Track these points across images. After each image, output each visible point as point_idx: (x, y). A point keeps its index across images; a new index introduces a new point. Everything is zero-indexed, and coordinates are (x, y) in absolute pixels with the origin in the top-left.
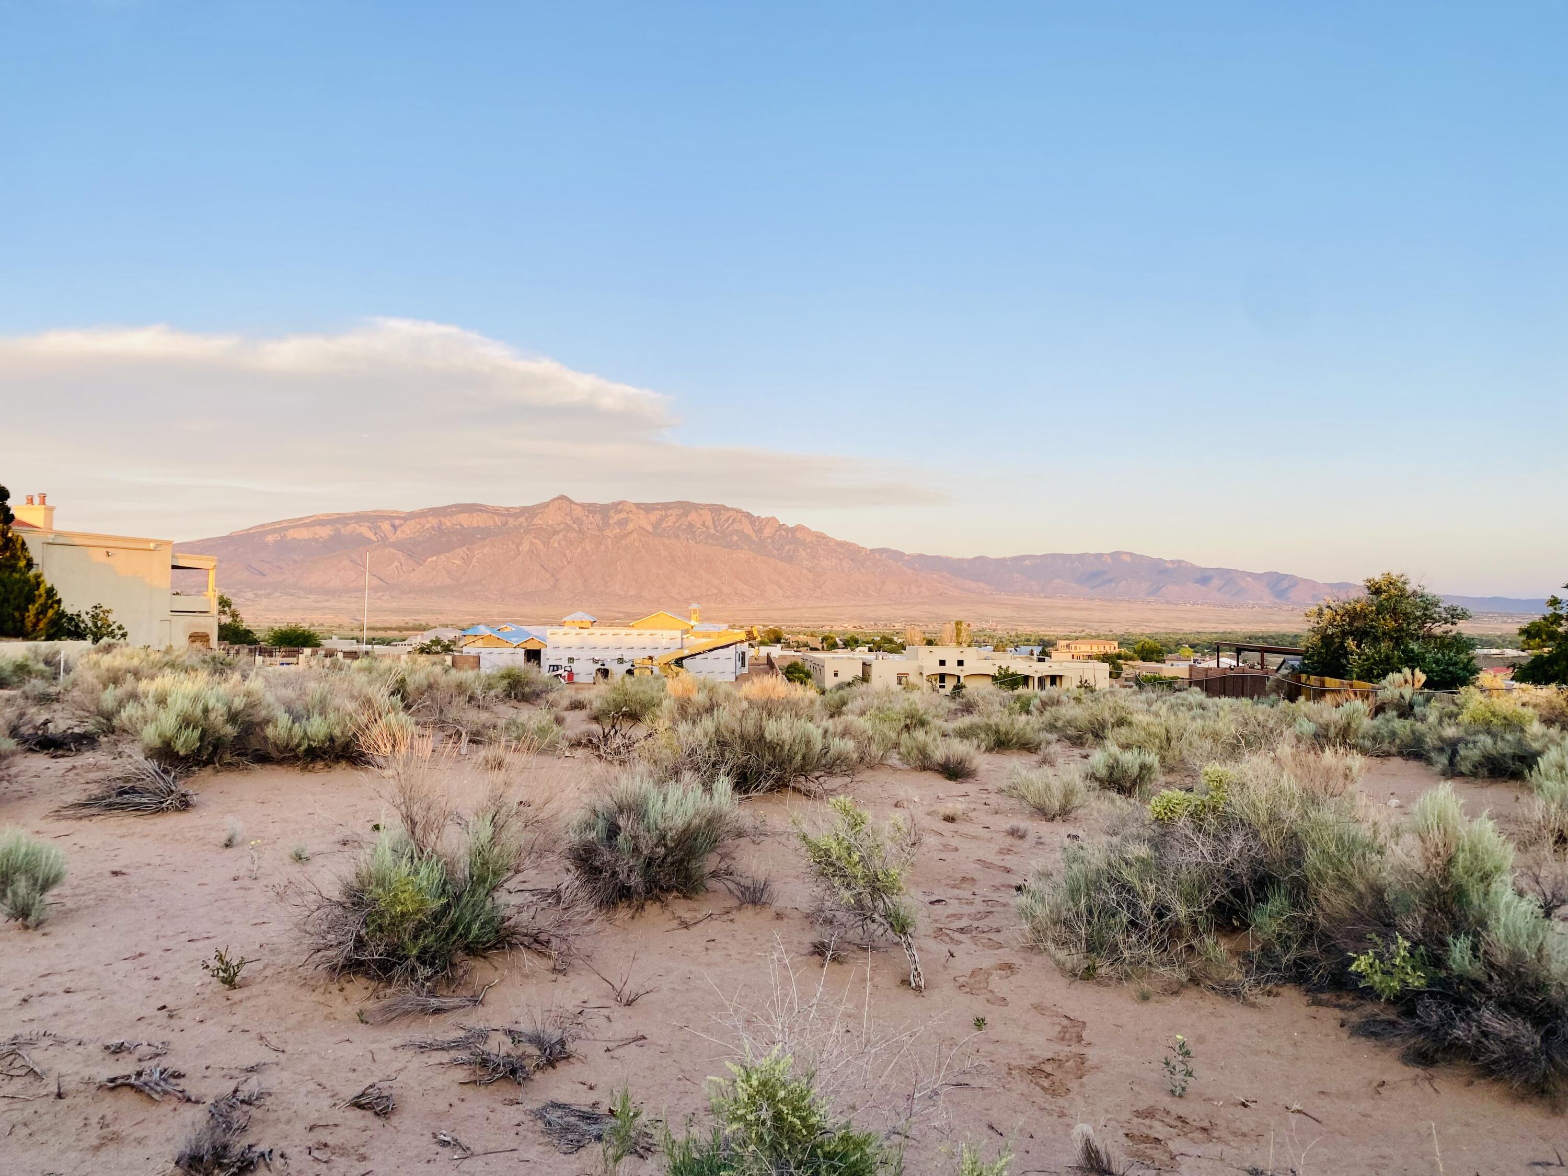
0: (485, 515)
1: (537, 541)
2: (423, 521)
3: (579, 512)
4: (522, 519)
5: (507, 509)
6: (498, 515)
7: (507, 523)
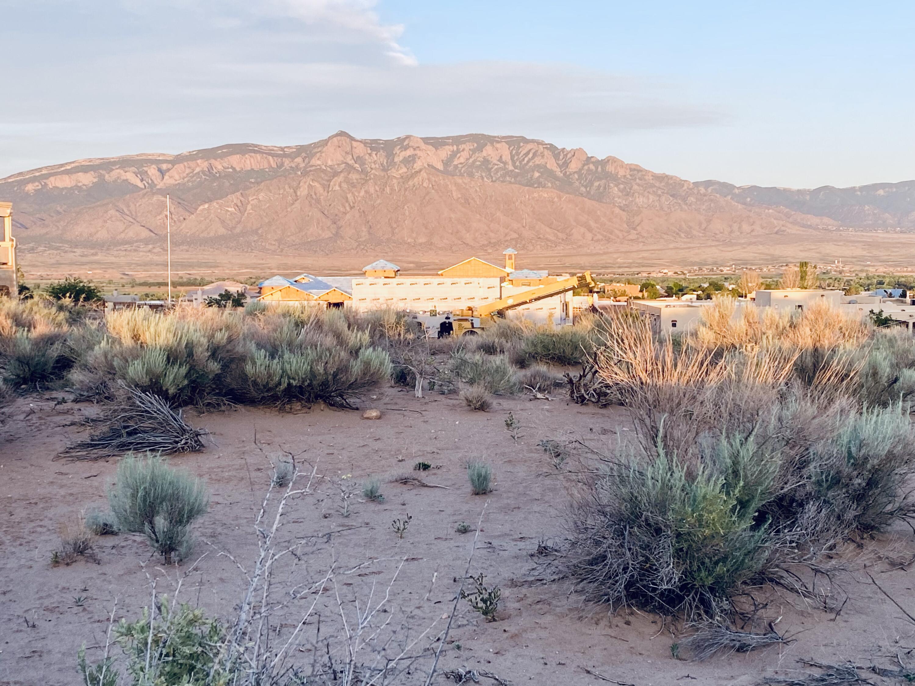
0: (258, 156)
1: (316, 184)
2: (192, 164)
3: (360, 150)
4: (299, 160)
5: (282, 149)
6: (273, 155)
7: (282, 164)
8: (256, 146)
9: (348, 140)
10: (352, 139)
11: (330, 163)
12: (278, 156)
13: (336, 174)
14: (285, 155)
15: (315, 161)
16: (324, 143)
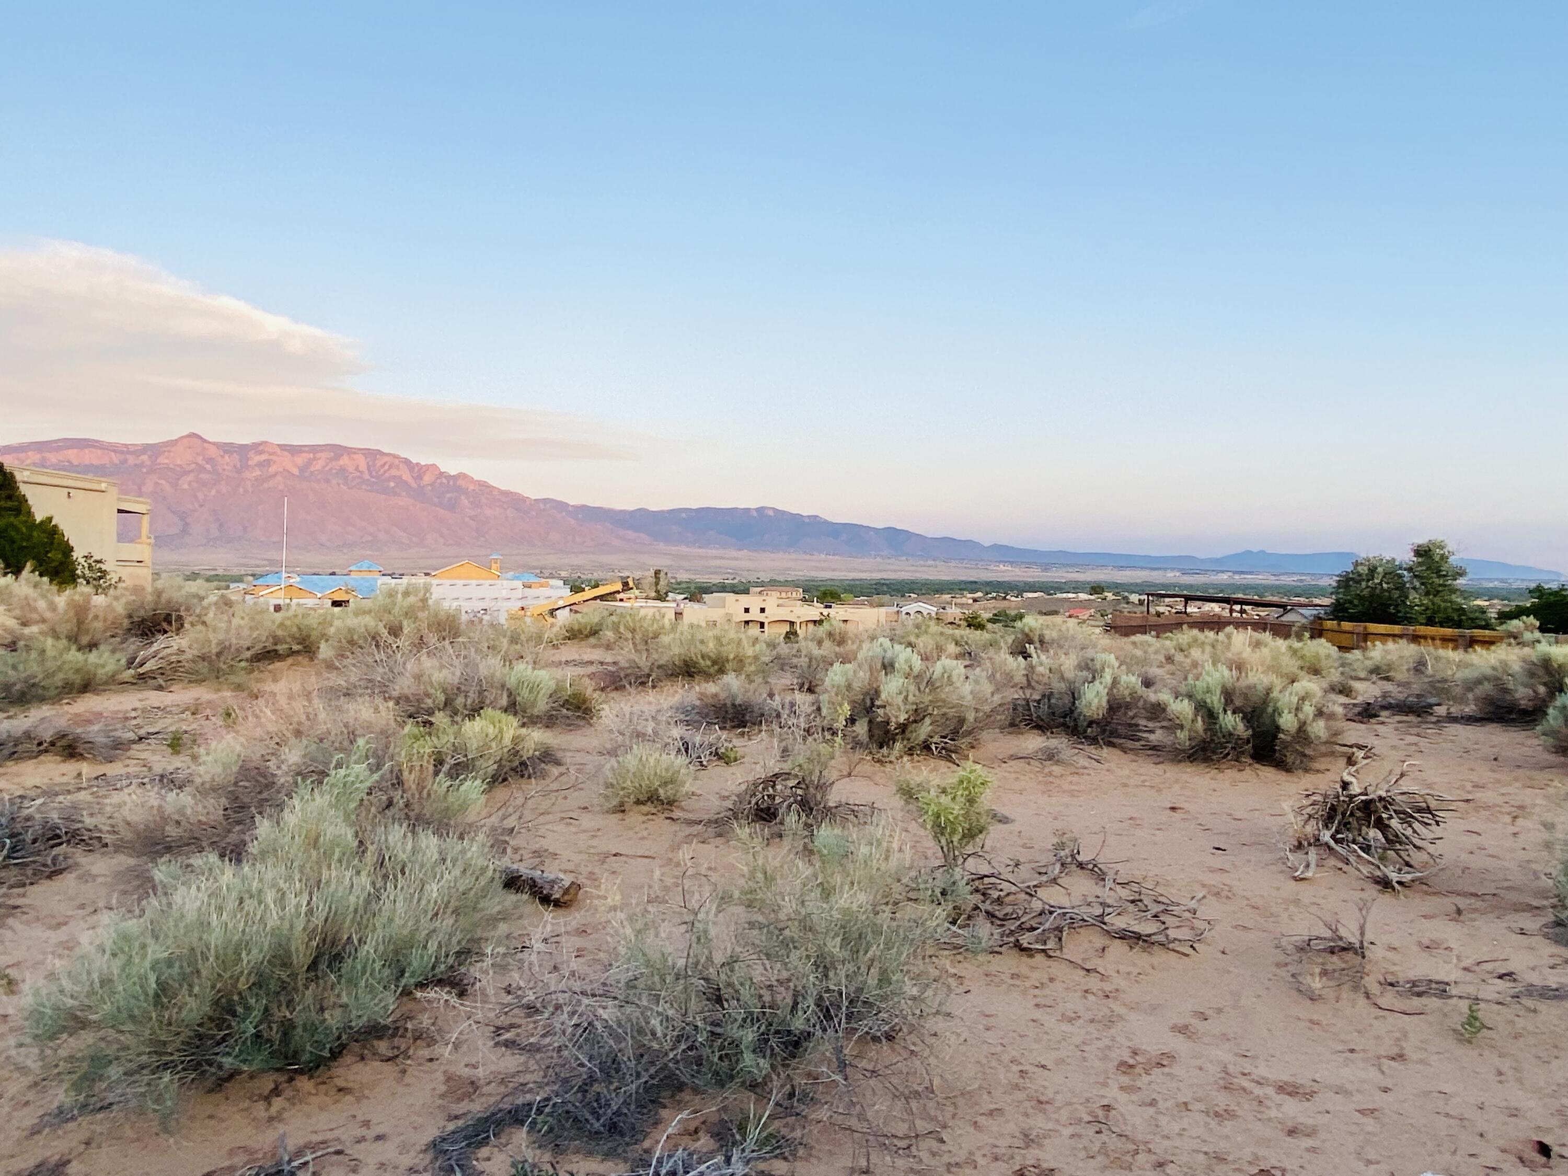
3: (213, 452)
7: (126, 461)
8: (97, 441)
9: (200, 441)
10: (204, 441)
11: (179, 462)
12: (122, 452)
13: (187, 473)
14: (129, 452)
15: (162, 460)
16: (174, 443)
